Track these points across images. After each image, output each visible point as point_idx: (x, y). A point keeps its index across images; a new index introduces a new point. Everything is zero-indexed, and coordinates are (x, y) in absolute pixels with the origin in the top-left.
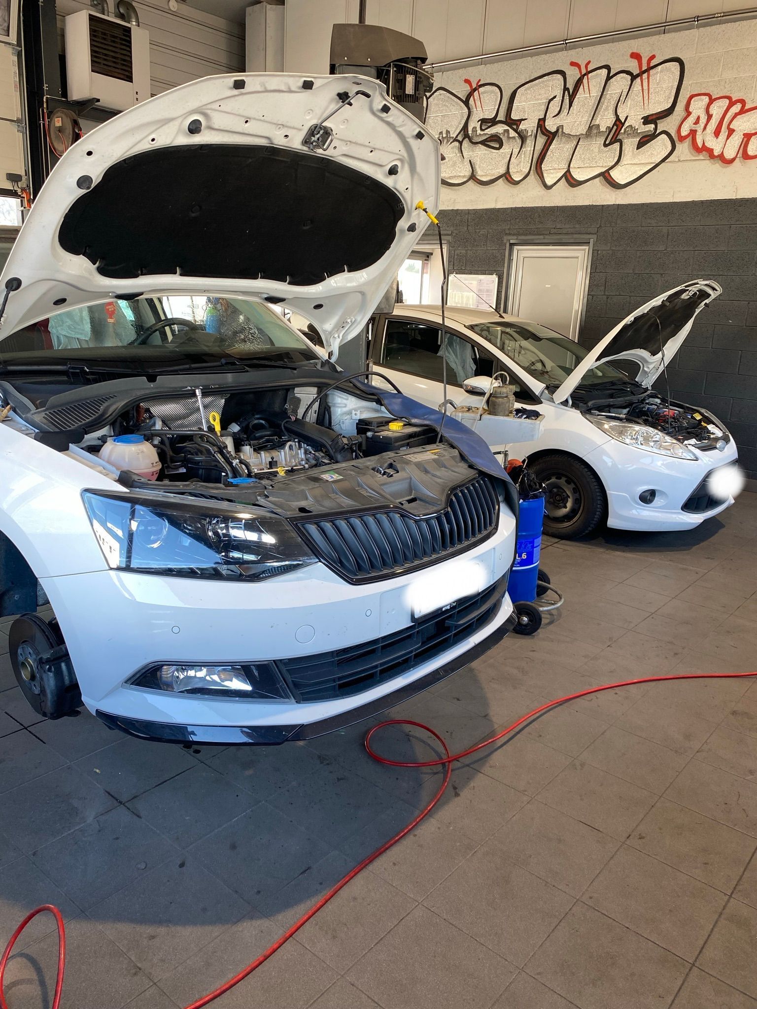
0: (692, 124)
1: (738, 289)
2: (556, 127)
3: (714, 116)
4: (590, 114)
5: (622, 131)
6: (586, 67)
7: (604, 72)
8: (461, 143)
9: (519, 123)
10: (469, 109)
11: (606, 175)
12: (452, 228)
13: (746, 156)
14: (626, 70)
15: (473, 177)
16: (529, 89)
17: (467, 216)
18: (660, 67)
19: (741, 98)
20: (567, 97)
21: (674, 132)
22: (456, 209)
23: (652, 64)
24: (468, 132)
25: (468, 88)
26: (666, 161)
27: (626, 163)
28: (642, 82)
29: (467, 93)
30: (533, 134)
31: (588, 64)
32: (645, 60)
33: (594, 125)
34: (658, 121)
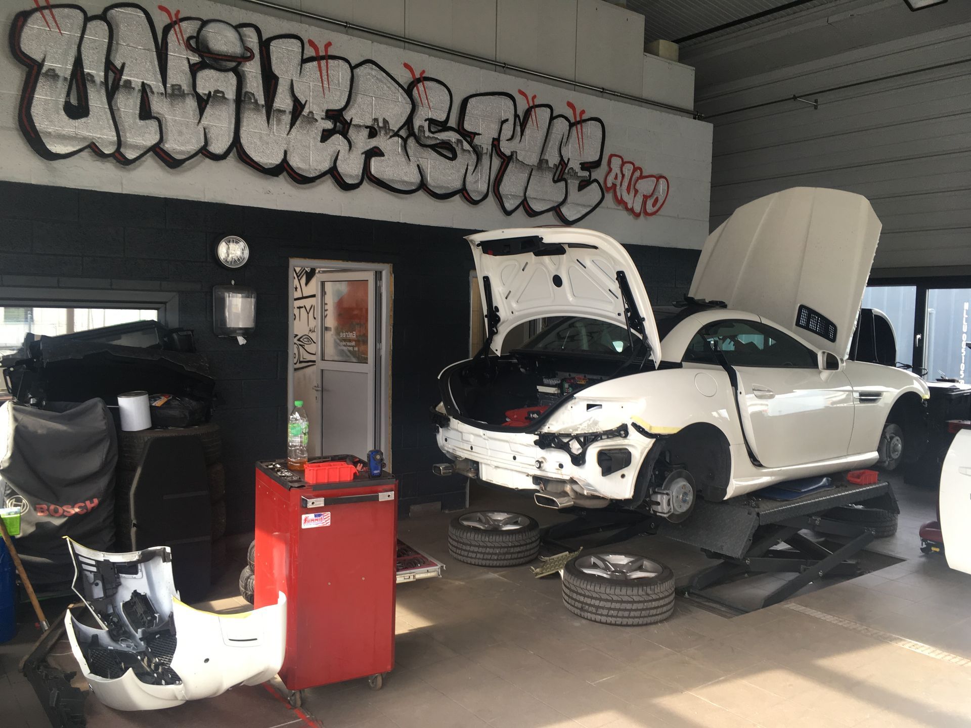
0: (613, 178)
2: (511, 152)
3: (625, 176)
4: (540, 147)
5: (566, 171)
6: (532, 100)
7: (548, 111)
8: (405, 140)
9: (473, 136)
10: (413, 101)
11: (558, 209)
14: (565, 115)
15: (423, 186)
16: (481, 102)
18: (588, 123)
19: (639, 166)
20: (518, 124)
21: (603, 182)
23: (583, 118)
24: (413, 129)
25: (411, 76)
26: (600, 206)
27: (571, 202)
28: (577, 131)
29: (410, 82)
30: (488, 153)
31: (534, 97)
32: (578, 112)
33: (544, 159)
34: (591, 170)
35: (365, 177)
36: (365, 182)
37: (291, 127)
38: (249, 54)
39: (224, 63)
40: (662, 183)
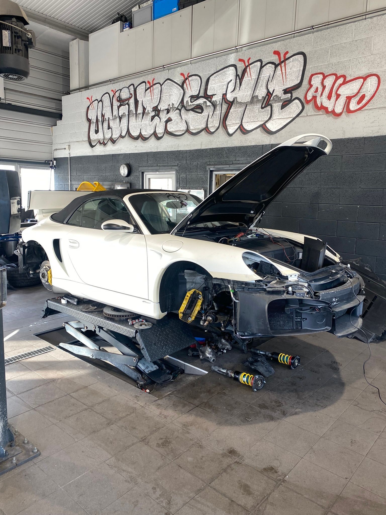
0: (313, 92)
1: (351, 197)
2: (233, 99)
3: (326, 87)
4: (252, 90)
5: (272, 99)
6: (248, 62)
7: (259, 64)
8: (180, 110)
9: (212, 97)
10: (184, 90)
11: (264, 126)
12: (178, 162)
13: (349, 111)
14: (271, 61)
15: (188, 131)
16: (216, 76)
17: (185, 154)
18: (291, 59)
19: (343, 74)
20: (238, 80)
21: (303, 98)
22: (179, 150)
23: (287, 57)
24: (184, 104)
25: (183, 78)
26: (299, 116)
27: (275, 119)
28: (281, 68)
29: (183, 81)
30: (220, 103)
31: (249, 59)
32: (282, 55)
33: (255, 96)
34: (293, 92)
35: (165, 132)
36: (165, 135)
37: (142, 119)
38: (131, 96)
39: (125, 102)
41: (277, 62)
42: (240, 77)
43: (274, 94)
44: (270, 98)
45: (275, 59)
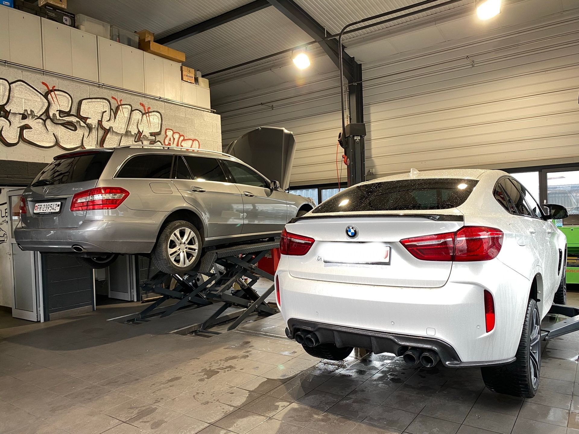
0: (168, 140)
2: (109, 127)
3: (175, 139)
4: (126, 125)
5: (142, 137)
6: (120, 102)
7: (129, 107)
8: (45, 121)
9: (86, 119)
10: (48, 101)
14: (139, 109)
15: (57, 144)
16: (90, 102)
18: (152, 113)
19: (183, 134)
20: (112, 113)
21: (163, 142)
22: (46, 162)
23: (149, 111)
24: (49, 115)
25: (46, 89)
28: (146, 116)
29: (46, 91)
30: (96, 127)
31: (121, 100)
32: (146, 108)
33: (128, 131)
34: (156, 136)
35: (21, 139)
36: (20, 142)
40: (196, 143)
41: (144, 112)
42: (114, 111)
43: (143, 134)
44: (141, 136)
45: (141, 108)
